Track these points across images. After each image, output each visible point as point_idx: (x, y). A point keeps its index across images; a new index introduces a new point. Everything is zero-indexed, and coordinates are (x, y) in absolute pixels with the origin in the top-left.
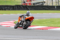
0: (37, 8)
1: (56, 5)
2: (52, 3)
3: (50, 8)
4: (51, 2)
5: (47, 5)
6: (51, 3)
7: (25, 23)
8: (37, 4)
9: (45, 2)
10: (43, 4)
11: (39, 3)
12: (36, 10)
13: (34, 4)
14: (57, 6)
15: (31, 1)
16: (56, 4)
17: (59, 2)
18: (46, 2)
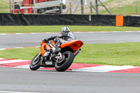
0: (46, 20)
1: (91, 12)
2: (82, 9)
3: (77, 21)
4: (80, 5)
5: (69, 13)
6: (78, 9)
7: (60, 56)
8: (47, 11)
9: (64, 7)
10: (60, 11)
11: (51, 8)
12: (43, 25)
13: (39, 10)
14: (92, 16)
15: (33, 3)
16: (91, 10)
17: (97, 6)
18: (67, 5)
